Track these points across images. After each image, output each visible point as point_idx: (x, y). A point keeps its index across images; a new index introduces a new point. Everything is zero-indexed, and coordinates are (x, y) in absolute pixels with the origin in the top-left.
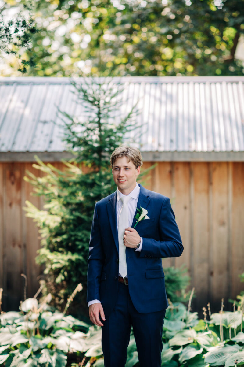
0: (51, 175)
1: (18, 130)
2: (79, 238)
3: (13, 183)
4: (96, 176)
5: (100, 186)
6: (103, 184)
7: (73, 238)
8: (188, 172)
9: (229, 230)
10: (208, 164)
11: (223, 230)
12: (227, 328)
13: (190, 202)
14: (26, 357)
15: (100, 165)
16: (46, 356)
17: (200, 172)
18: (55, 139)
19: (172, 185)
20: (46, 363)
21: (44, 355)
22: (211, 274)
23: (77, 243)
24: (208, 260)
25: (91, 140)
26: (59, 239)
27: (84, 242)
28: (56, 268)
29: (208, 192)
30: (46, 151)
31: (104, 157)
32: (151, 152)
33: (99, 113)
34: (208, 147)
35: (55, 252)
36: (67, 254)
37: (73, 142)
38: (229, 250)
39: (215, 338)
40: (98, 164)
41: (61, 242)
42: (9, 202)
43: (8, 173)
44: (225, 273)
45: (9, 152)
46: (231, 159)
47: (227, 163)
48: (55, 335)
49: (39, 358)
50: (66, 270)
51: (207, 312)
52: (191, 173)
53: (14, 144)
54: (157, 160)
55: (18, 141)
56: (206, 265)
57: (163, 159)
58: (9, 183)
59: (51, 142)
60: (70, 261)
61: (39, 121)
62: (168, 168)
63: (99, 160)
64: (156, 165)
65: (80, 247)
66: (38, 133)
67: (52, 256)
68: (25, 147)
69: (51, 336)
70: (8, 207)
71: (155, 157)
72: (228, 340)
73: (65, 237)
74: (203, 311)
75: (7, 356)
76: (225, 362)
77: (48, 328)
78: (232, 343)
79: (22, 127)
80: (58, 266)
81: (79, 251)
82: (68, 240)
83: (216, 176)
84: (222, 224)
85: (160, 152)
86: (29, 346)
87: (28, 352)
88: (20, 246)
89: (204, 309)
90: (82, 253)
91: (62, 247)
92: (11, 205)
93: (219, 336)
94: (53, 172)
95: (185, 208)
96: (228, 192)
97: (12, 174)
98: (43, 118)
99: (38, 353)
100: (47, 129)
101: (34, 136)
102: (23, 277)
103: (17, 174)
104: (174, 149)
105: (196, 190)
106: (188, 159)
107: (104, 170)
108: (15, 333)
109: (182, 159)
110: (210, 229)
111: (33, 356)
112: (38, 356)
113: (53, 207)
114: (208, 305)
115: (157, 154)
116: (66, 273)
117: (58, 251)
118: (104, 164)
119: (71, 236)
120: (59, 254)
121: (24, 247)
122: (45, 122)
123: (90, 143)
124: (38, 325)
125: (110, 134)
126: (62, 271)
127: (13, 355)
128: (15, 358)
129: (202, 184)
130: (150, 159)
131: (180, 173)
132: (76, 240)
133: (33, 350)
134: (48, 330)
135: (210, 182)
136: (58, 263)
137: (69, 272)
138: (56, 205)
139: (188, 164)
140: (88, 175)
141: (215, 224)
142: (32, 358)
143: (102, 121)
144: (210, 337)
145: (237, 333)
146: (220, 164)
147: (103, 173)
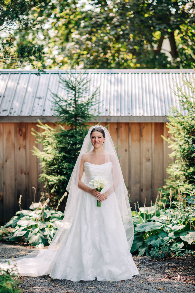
0: (47, 131)
1: (24, 103)
2: (64, 167)
3: (21, 136)
4: (74, 132)
5: (76, 137)
6: (77, 136)
7: (61, 167)
8: (127, 129)
9: (152, 164)
10: (140, 124)
11: (149, 164)
12: (148, 214)
13: (129, 147)
14: (37, 232)
15: (76, 125)
16: (47, 231)
17: (135, 129)
18: (46, 108)
19: (118, 137)
20: (48, 235)
21: (46, 231)
22: (142, 190)
23: (64, 170)
24: (140, 182)
25: (70, 111)
26: (53, 168)
27: (67, 170)
28: (51, 184)
29: (140, 141)
30: (41, 116)
31: (78, 120)
32: (105, 116)
33: (75, 95)
34: (140, 113)
35: (51, 175)
36: (58, 176)
37: (60, 111)
38: (152, 176)
39: (141, 219)
40: (74, 124)
41: (54, 170)
42: (18, 147)
43: (18, 129)
44: (150, 190)
45: (19, 116)
46: (153, 121)
47: (151, 123)
48: (52, 221)
49: (44, 232)
50: (57, 185)
51: (137, 205)
52: (129, 130)
53: (21, 111)
54: (109, 121)
55: (24, 109)
56: (138, 185)
57: (112, 121)
58: (19, 135)
59: (44, 110)
60: (59, 180)
61: (36, 97)
62: (116, 127)
63: (75, 122)
64: (109, 125)
65: (65, 172)
66: (36, 105)
67: (49, 177)
68: (29, 113)
69: (49, 221)
70: (18, 150)
71: (107, 120)
72: (148, 220)
73: (56, 166)
74: (135, 205)
75: (26, 231)
76: (145, 230)
77: (47, 217)
78: (150, 221)
79: (26, 101)
80: (52, 183)
81: (64, 175)
82: (58, 168)
83: (144, 131)
84: (148, 160)
85: (111, 117)
86: (37, 226)
87: (37, 230)
88: (25, 174)
89: (135, 203)
90: (66, 176)
91: (54, 172)
92: (19, 149)
93: (143, 218)
94: (49, 129)
95: (126, 151)
96: (152, 141)
97: (20, 130)
98: (38, 96)
99: (43, 230)
100: (41, 102)
101: (33, 107)
102: (34, 188)
103: (24, 130)
104: (119, 114)
105: (132, 139)
106: (128, 121)
107: (78, 128)
108: (29, 220)
109: (124, 121)
110: (141, 163)
111: (40, 231)
112: (43, 231)
113: (49, 149)
114: (138, 202)
115: (109, 118)
116: (57, 187)
117: (52, 175)
118: (79, 124)
119: (60, 166)
120: (53, 176)
121: (28, 174)
122: (40, 98)
123: (70, 112)
124: (42, 216)
125: (82, 107)
126: (55, 186)
127: (29, 231)
128: (30, 233)
129: (136, 136)
130: (105, 121)
131: (123, 129)
132: (63, 168)
133: (40, 228)
134: (48, 218)
135: (141, 135)
136: (53, 181)
137: (58, 186)
138: (50, 148)
139: (127, 124)
140: (69, 131)
141: (144, 160)
142: (40, 233)
143: (77, 99)
144: (138, 219)
145: (153, 216)
146: (147, 124)
147: (78, 130)
